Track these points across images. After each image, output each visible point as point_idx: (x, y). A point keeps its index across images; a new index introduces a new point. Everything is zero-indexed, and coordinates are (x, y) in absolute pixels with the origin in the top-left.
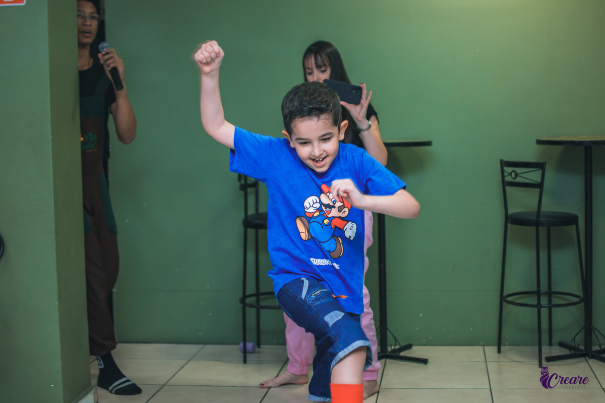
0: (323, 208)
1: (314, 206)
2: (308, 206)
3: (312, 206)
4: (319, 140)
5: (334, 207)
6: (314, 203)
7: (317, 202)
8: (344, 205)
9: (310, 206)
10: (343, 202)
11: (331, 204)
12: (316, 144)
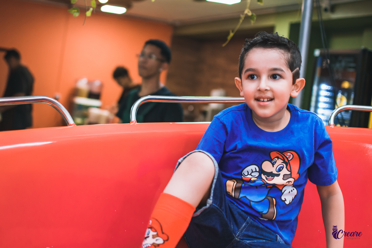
0: (263, 177)
1: (252, 174)
2: (246, 174)
3: (251, 175)
4: (268, 76)
5: (278, 175)
6: (252, 172)
7: (256, 171)
8: (291, 174)
9: (248, 174)
10: (291, 171)
11: (275, 172)
12: (264, 78)
